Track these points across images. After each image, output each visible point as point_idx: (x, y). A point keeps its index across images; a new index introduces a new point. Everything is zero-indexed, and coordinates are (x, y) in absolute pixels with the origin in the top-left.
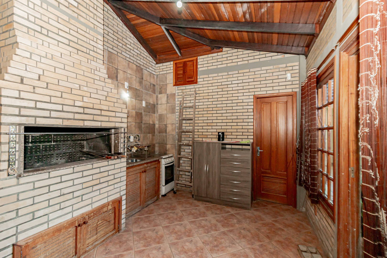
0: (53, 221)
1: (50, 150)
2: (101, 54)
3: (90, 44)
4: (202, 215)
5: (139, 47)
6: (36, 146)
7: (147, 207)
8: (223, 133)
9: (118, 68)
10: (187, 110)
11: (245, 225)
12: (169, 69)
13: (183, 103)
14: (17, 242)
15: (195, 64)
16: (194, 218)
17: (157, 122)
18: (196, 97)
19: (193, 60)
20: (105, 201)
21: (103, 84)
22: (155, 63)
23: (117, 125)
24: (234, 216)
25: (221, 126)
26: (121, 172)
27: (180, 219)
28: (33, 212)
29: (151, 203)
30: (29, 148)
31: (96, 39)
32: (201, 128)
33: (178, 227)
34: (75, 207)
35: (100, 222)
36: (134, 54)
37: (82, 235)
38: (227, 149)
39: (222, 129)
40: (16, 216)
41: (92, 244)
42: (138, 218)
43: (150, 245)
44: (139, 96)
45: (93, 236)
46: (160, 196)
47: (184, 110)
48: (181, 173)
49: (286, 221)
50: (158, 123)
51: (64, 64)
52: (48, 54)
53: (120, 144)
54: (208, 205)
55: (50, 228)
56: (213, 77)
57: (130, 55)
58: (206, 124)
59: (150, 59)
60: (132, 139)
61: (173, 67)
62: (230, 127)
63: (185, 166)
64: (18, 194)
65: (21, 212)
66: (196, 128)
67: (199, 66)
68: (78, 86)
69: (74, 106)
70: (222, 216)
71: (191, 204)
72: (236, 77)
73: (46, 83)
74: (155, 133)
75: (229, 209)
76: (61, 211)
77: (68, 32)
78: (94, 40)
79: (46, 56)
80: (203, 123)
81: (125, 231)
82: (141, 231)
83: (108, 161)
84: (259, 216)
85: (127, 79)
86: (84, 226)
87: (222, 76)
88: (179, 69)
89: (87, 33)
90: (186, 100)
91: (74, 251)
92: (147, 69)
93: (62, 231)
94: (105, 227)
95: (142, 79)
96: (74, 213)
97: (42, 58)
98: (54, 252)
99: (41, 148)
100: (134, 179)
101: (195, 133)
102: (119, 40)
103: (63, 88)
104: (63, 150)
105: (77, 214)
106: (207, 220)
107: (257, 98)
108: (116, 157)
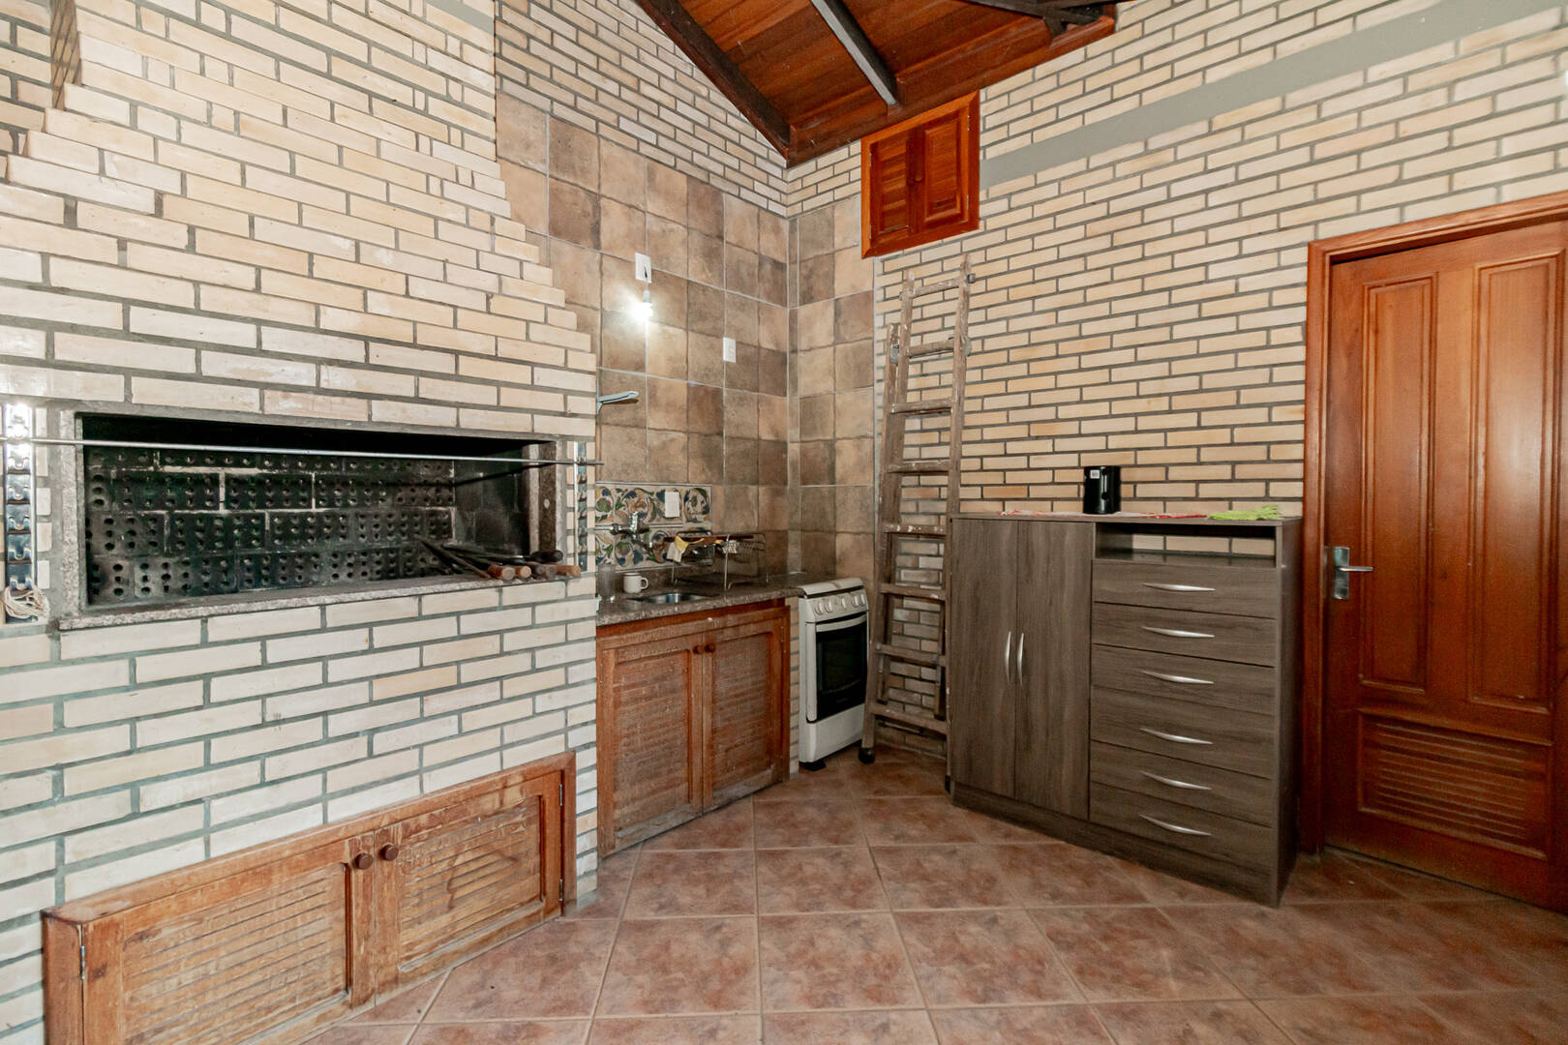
0: (230, 831)
1: (304, 537)
2: (483, 114)
3: (431, 70)
4: (976, 891)
5: (704, 92)
6: (248, 518)
7: (724, 812)
8: (1113, 473)
9: (603, 192)
10: (929, 368)
11: (1227, 994)
12: (844, 179)
13: (908, 335)
14: (61, 903)
15: (966, 129)
16: (930, 903)
17: (792, 434)
18: (967, 295)
19: (956, 114)
20: (488, 766)
21: (482, 241)
22: (783, 162)
23: (544, 426)
24: (1165, 925)
25: (1106, 434)
26: (567, 642)
27: (857, 892)
28: (134, 786)
29: (747, 796)
30: (217, 523)
31: (457, 43)
32: (998, 448)
33: (834, 932)
34: (338, 780)
35: (469, 856)
36: (676, 127)
37: (373, 907)
38: (1137, 558)
39: (1107, 450)
40: (55, 795)
41: (431, 950)
42: (671, 855)
43: (672, 1004)
44: (702, 317)
45: (431, 915)
46: (794, 767)
47: (912, 370)
48: (899, 668)
49: (1538, 1020)
50: (797, 437)
51: (292, 154)
52: (216, 110)
53: (558, 515)
54: (1021, 838)
55: (216, 859)
56: (1059, 181)
57: (658, 133)
58: (1022, 431)
59: (759, 144)
60: (672, 505)
61: (863, 166)
62: (1157, 440)
63: (921, 639)
64: (59, 702)
65: (72, 782)
66: (967, 450)
67: (984, 139)
68: (348, 245)
69: (317, 330)
70: (1090, 917)
71: (932, 822)
72: (1196, 157)
73: (186, 228)
74: (785, 483)
75: (1140, 880)
76: (265, 790)
77: (325, 17)
78: (449, 50)
79: (209, 116)
80: (1009, 424)
81: (594, 911)
82: (659, 923)
83: (500, 589)
84: (1335, 956)
85: (643, 240)
86: (380, 868)
87: (1113, 164)
88: (888, 172)
89: (415, 17)
90: (923, 319)
91: (340, 970)
92: (744, 193)
93: (276, 877)
94: (493, 880)
95: (720, 237)
96: (332, 805)
97: (184, 124)
98: (240, 964)
99: (267, 528)
100: (657, 679)
101: (965, 478)
102: (604, 67)
103: (270, 251)
104: (359, 537)
105: (343, 810)
106: (994, 920)
107: (1336, 260)
108: (526, 571)
